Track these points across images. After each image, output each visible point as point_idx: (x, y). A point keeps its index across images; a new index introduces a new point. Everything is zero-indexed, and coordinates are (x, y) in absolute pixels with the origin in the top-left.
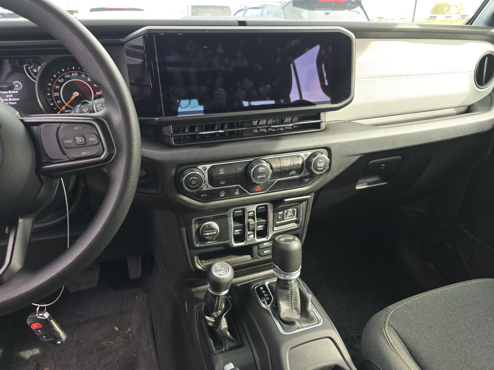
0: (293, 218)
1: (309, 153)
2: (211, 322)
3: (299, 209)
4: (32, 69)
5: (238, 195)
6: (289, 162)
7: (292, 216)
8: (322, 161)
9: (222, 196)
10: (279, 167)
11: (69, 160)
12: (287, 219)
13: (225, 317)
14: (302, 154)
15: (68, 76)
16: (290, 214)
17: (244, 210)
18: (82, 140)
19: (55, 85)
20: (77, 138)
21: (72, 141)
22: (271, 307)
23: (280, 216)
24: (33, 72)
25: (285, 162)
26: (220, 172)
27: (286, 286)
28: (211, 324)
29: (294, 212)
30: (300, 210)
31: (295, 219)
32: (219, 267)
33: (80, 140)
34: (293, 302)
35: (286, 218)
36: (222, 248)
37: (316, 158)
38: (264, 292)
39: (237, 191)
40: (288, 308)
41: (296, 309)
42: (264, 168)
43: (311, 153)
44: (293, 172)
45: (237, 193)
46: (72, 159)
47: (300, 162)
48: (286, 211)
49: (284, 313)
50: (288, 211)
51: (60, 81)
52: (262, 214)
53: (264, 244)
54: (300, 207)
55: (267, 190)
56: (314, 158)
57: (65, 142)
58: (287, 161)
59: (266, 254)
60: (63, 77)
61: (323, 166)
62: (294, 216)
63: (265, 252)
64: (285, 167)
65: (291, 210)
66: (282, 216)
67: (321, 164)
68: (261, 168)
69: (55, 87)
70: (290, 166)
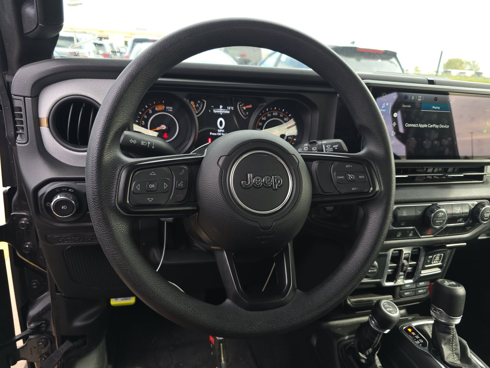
0: (439, 263)
1: (475, 202)
2: (364, 359)
3: (446, 254)
4: (242, 107)
5: (411, 237)
6: (459, 209)
7: (437, 261)
8: (488, 211)
9: (398, 236)
10: (451, 213)
11: (339, 194)
12: (434, 264)
13: (377, 355)
14: (470, 203)
15: (269, 115)
16: (437, 258)
17: (401, 251)
18: (353, 177)
19: (259, 122)
20: (349, 175)
21: (343, 177)
22: (429, 349)
23: (429, 260)
24: (243, 109)
25: (456, 209)
26: (403, 214)
27: (448, 330)
28: (363, 361)
29: (441, 256)
30: (446, 256)
31: (440, 264)
32: (386, 305)
33: (352, 177)
34: (454, 347)
35: (433, 262)
36: (373, 286)
37: (484, 208)
38: (413, 334)
39: (412, 233)
40: (450, 352)
41: (457, 354)
42: (443, 214)
43: (477, 203)
44: (461, 220)
45: (411, 235)
46: (342, 193)
47: (467, 210)
48: (435, 256)
49: (447, 358)
50: (436, 256)
51: (263, 119)
52: (414, 257)
53: (406, 286)
54: (447, 253)
55: (435, 235)
56: (482, 208)
57: (338, 177)
58: (458, 209)
59: (406, 296)
60: (266, 116)
61: (489, 216)
62: (440, 261)
63: (406, 294)
64: (456, 214)
65: (439, 255)
66: (430, 260)
67: (488, 214)
68: (440, 214)
69: (258, 124)
70: (460, 214)
